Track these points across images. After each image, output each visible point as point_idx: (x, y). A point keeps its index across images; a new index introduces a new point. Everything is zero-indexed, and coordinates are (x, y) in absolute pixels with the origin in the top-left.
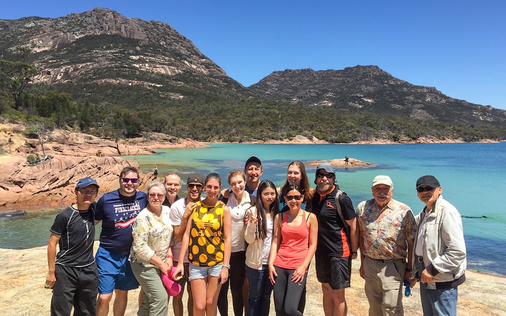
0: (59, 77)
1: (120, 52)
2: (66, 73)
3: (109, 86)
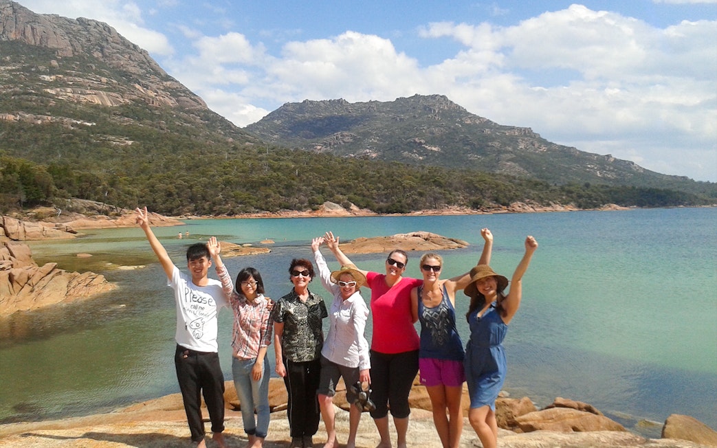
1: (23, 69)
3: (2, 124)
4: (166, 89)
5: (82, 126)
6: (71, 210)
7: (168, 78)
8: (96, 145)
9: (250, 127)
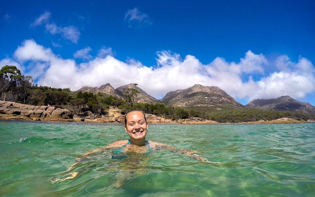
0: (184, 105)
1: (202, 96)
2: (186, 104)
3: (197, 107)
4: (228, 98)
5: (212, 106)
6: (192, 120)
7: (229, 96)
8: (214, 110)
9: (246, 105)
